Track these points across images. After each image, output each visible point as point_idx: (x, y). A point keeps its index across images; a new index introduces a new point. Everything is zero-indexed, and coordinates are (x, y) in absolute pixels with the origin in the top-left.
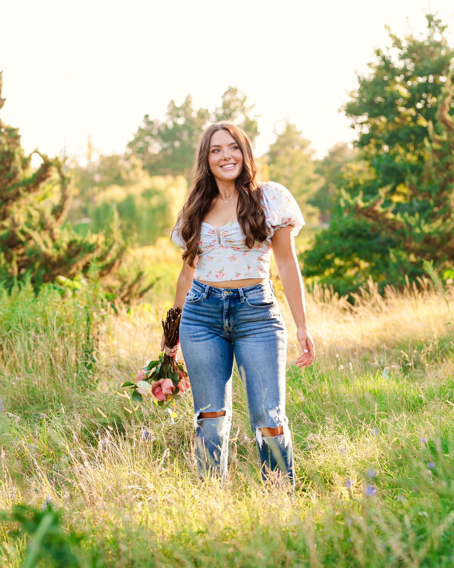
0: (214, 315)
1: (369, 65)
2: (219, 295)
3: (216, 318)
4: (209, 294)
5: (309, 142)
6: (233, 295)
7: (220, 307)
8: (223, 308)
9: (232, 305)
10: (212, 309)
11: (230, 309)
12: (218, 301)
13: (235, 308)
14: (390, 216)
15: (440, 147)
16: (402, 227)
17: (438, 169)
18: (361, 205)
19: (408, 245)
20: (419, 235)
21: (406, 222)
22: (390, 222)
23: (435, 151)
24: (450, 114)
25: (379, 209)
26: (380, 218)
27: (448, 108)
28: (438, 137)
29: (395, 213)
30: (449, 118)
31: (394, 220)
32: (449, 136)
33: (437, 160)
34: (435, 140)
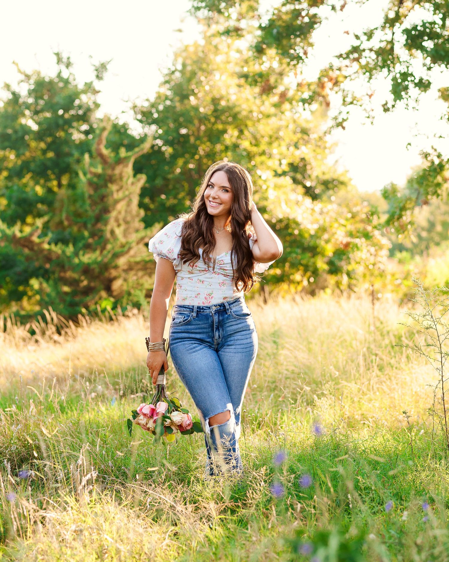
0: (205, 330)
2: (208, 311)
3: (207, 333)
4: (198, 312)
6: (220, 309)
7: (210, 321)
8: (213, 322)
9: (221, 318)
10: (203, 325)
11: (219, 322)
12: (207, 317)
13: (223, 320)
14: (46, 246)
15: (95, 180)
16: (58, 257)
17: (92, 201)
18: (19, 235)
19: (62, 274)
20: (78, 265)
21: (64, 252)
22: (46, 253)
23: (90, 183)
24: (107, 147)
25: (35, 239)
26: (36, 248)
27: (104, 142)
28: (93, 170)
29: (49, 244)
30: (105, 152)
31: (50, 250)
32: (104, 169)
33: (92, 192)
34: (91, 173)
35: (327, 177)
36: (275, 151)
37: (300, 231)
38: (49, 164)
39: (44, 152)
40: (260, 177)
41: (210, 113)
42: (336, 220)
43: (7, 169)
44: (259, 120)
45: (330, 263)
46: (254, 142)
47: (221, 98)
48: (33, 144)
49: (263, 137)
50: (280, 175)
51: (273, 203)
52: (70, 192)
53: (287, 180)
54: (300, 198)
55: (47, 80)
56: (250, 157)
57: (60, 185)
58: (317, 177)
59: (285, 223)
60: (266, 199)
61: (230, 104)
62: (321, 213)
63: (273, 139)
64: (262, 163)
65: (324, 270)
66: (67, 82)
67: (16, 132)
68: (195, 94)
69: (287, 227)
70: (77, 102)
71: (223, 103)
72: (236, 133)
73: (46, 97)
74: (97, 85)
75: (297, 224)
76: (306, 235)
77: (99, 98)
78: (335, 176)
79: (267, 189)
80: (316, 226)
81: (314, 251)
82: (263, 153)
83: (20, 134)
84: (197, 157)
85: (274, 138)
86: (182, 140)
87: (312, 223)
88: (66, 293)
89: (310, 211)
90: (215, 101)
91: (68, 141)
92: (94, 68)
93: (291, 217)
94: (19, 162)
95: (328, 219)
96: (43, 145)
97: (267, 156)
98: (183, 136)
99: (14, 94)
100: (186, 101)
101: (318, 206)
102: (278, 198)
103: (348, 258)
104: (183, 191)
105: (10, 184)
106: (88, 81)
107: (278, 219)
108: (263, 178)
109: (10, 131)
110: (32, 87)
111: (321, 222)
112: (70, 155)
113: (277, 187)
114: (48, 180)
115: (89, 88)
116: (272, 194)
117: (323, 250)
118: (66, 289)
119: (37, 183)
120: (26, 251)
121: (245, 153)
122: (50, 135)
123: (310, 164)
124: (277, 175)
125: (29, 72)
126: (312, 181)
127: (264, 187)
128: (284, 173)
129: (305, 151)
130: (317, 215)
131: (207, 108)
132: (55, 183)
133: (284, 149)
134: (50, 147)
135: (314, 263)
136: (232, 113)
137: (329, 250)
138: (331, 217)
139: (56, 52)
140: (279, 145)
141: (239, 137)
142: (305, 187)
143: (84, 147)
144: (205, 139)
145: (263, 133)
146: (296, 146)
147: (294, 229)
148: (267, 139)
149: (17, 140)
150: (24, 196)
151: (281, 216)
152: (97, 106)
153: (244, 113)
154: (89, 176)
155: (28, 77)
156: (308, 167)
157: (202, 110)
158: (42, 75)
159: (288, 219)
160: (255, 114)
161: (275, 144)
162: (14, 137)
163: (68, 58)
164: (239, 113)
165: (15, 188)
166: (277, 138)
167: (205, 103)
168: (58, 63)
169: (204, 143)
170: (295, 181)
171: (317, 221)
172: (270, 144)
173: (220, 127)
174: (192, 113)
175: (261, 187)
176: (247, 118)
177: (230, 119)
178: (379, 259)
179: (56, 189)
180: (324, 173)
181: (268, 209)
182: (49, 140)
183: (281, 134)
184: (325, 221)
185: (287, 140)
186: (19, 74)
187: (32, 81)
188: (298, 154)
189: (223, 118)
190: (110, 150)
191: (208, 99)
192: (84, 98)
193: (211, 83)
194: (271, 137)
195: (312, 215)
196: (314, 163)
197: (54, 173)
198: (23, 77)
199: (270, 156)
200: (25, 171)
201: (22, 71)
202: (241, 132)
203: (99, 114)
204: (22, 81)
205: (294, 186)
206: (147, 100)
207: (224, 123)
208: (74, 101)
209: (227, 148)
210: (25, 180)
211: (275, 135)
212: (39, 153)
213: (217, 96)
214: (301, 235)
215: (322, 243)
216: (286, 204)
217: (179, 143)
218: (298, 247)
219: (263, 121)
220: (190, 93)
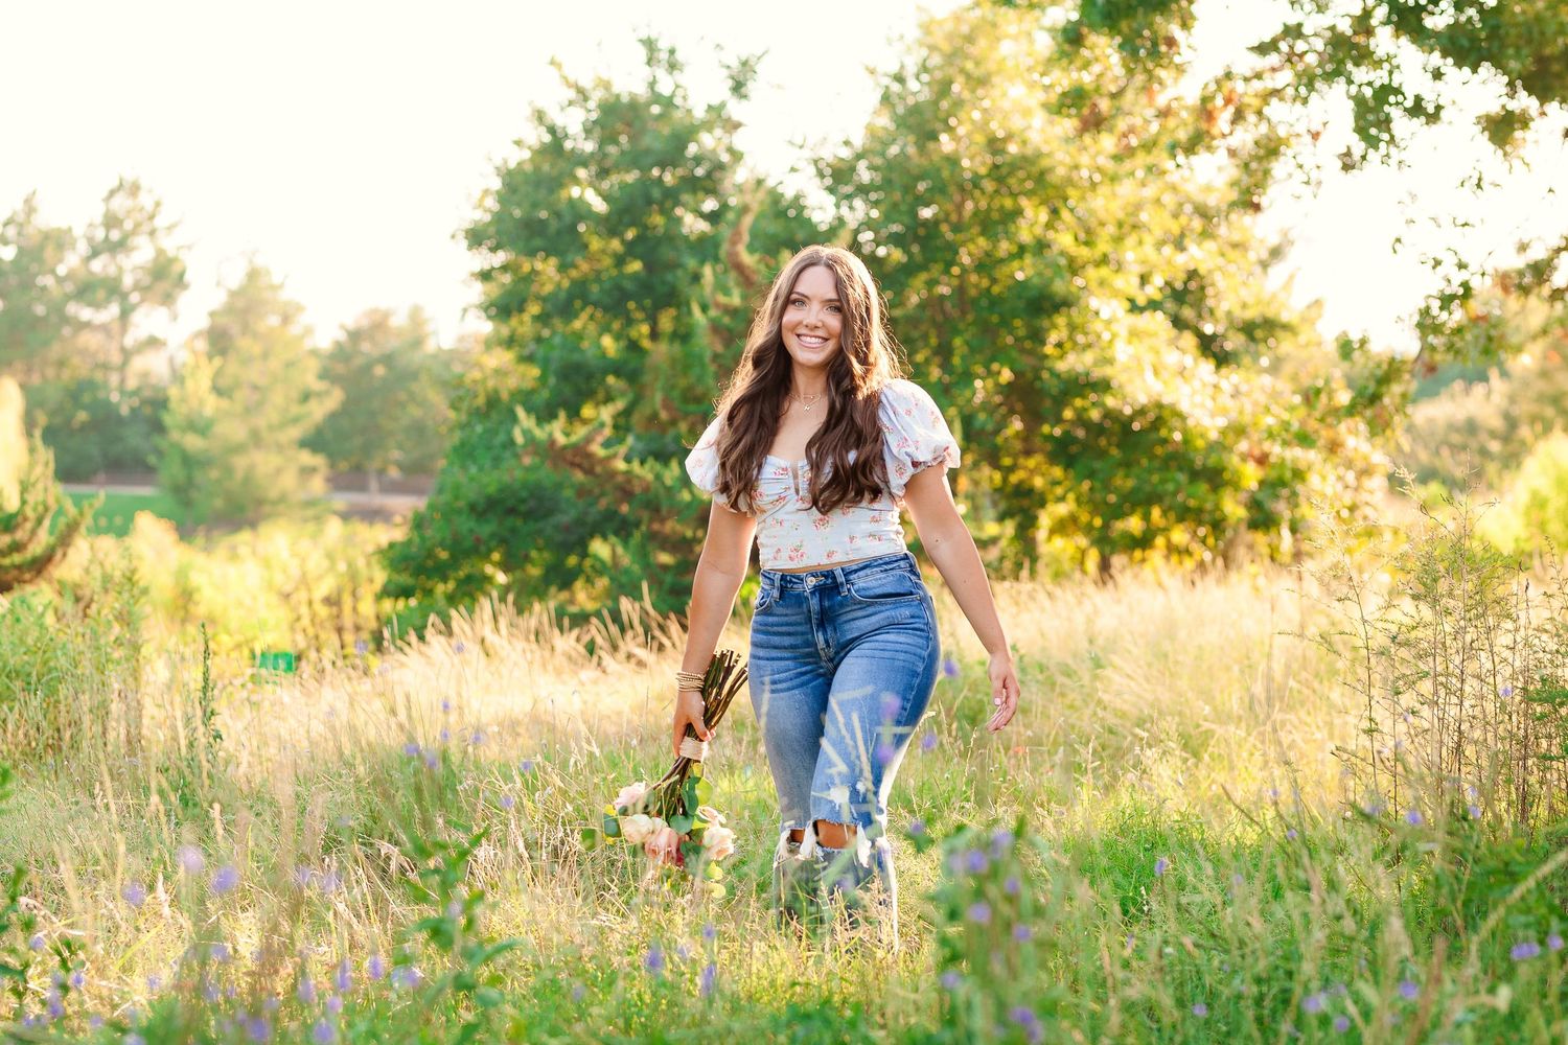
0: (798, 629)
1: (518, 143)
2: (800, 586)
3: (802, 634)
4: (783, 589)
5: (299, 308)
6: (825, 584)
7: (805, 609)
8: (809, 611)
9: (827, 604)
10: (794, 618)
11: (823, 611)
12: (800, 599)
13: (831, 607)
14: (621, 465)
15: (726, 320)
16: (647, 489)
17: (720, 366)
18: (561, 440)
19: (656, 526)
20: (688, 505)
21: (658, 477)
22: (620, 479)
23: (716, 328)
24: (751, 249)
25: (597, 450)
26: (598, 469)
27: (746, 238)
28: (722, 299)
29: (628, 460)
30: (748, 259)
31: (628, 473)
32: (745, 298)
33: (719, 348)
34: (718, 305)
35: (1251, 314)
36: (1130, 255)
37: (1185, 432)
38: (629, 285)
39: (620, 261)
40: (1097, 313)
41: (983, 171)
42: (1267, 410)
43: (538, 298)
44: (1094, 186)
45: (1254, 504)
46: (1082, 236)
47: (1009, 137)
48: (596, 244)
49: (1102, 224)
50: (1142, 310)
51: (1126, 369)
52: (677, 348)
53: (1158, 321)
54: (1188, 360)
55: (625, 99)
56: (1074, 268)
57: (654, 335)
58: (1229, 313)
59: (1151, 416)
60: (1110, 361)
61: (1029, 151)
62: (1236, 394)
63: (1126, 228)
64: (1102, 283)
65: (1240, 520)
66: (668, 103)
67: (558, 215)
68: (950, 130)
69: (1158, 423)
70: (692, 149)
71: (1013, 148)
72: (1043, 216)
73: (623, 139)
74: (735, 109)
75: (1182, 417)
76: (1200, 443)
77: (739, 140)
78: (1270, 313)
79: (1111, 341)
80: (1222, 422)
81: (1216, 478)
82: (1104, 260)
83: (568, 219)
84: (956, 270)
85: (1129, 226)
86: (922, 232)
87: (1213, 416)
88: (665, 568)
89: (1210, 391)
90: (995, 145)
91: (672, 237)
92: (726, 72)
93: (1166, 400)
94: (566, 284)
95: (1248, 408)
96: (616, 245)
97: (1113, 267)
98: (925, 223)
99: (552, 130)
100: (931, 145)
101: (1232, 378)
102: (1138, 360)
103: (1294, 494)
104: (927, 345)
105: (546, 333)
106: (715, 102)
107: (1137, 407)
108: (1104, 315)
109: (543, 214)
110: (594, 116)
111: (1234, 415)
112: (675, 266)
113: (1134, 334)
114: (630, 322)
115: (717, 116)
116: (1122, 352)
117: (1236, 472)
118: (665, 558)
119: (605, 329)
120: (579, 476)
121: (1063, 262)
122: (633, 224)
123: (1213, 285)
124: (1135, 308)
125: (586, 83)
126: (1216, 322)
127: (1106, 336)
128: (1153, 305)
129: (1199, 255)
130: (1225, 400)
131: (978, 159)
132: (645, 329)
133: (1149, 250)
134: (631, 250)
135: (1217, 507)
136: (1034, 170)
137: (1251, 476)
138: (1255, 404)
139: (645, 37)
140: (1140, 243)
141: (1049, 226)
142: (1201, 335)
143: (705, 248)
144: (976, 230)
145: (1102, 215)
146: (1180, 246)
147: (1171, 430)
148: (1111, 229)
149: (559, 233)
150: (576, 357)
151: (1143, 399)
152: (737, 156)
153: (1061, 171)
154: (713, 313)
155: (583, 95)
156: (1210, 291)
157: (966, 163)
158: (616, 89)
159: (1159, 406)
160: (1085, 173)
161: (1131, 241)
162: (554, 225)
163: (672, 52)
164: (1051, 170)
165: (557, 340)
166: (1135, 227)
167: (973, 149)
168: (649, 63)
169: (972, 240)
170: (1178, 323)
171: (1224, 412)
172: (1118, 240)
173: (1008, 203)
174: (946, 174)
175: (1099, 337)
176: (1070, 182)
177: (1029, 185)
178: (1364, 496)
179: (646, 343)
180: (1244, 306)
181: (1114, 384)
182: (630, 234)
183: (1144, 217)
184: (1241, 412)
185: (1158, 233)
186: (565, 88)
187: (592, 104)
188: (1182, 261)
189: (1012, 181)
190: (756, 257)
191: (980, 139)
192: (708, 140)
193: (986, 103)
194: (1120, 225)
195: (1214, 399)
196: (1220, 280)
197: (642, 308)
198: (572, 94)
199: (1119, 268)
200: (578, 304)
201: (572, 79)
202: (1055, 212)
203: (741, 175)
204: (570, 103)
205: (1174, 332)
206: (847, 143)
207: (1014, 195)
208: (685, 147)
209: (1022, 250)
210: (577, 324)
211: (1131, 220)
212: (607, 261)
213: (1000, 134)
214: (1186, 441)
215: (1235, 460)
216: (1156, 372)
217: (917, 239)
218: (1181, 469)
219: (1104, 190)
220: (938, 126)
